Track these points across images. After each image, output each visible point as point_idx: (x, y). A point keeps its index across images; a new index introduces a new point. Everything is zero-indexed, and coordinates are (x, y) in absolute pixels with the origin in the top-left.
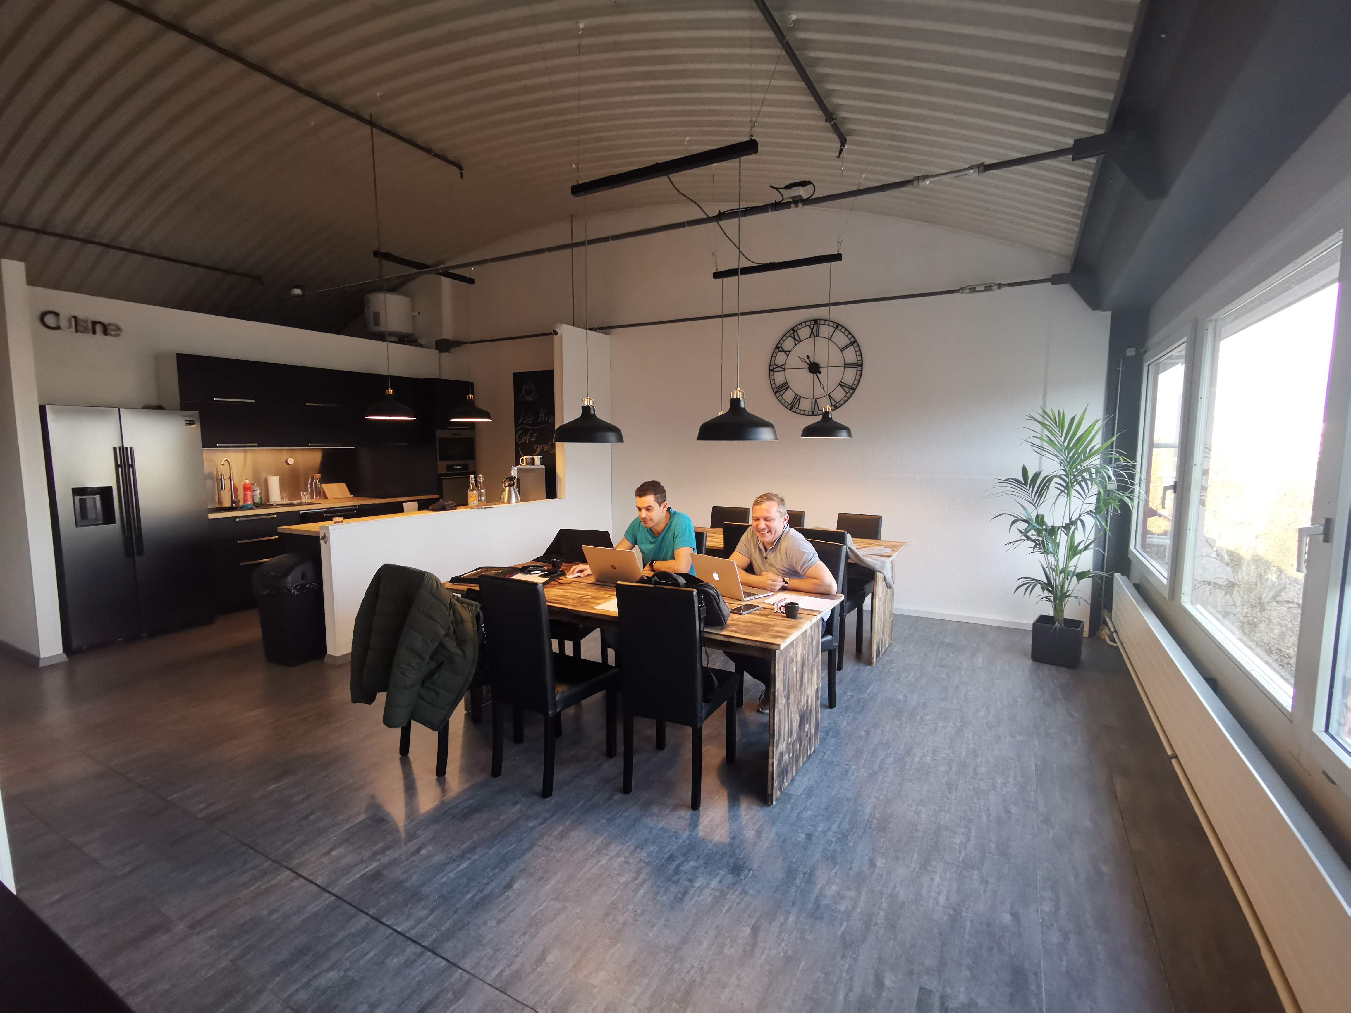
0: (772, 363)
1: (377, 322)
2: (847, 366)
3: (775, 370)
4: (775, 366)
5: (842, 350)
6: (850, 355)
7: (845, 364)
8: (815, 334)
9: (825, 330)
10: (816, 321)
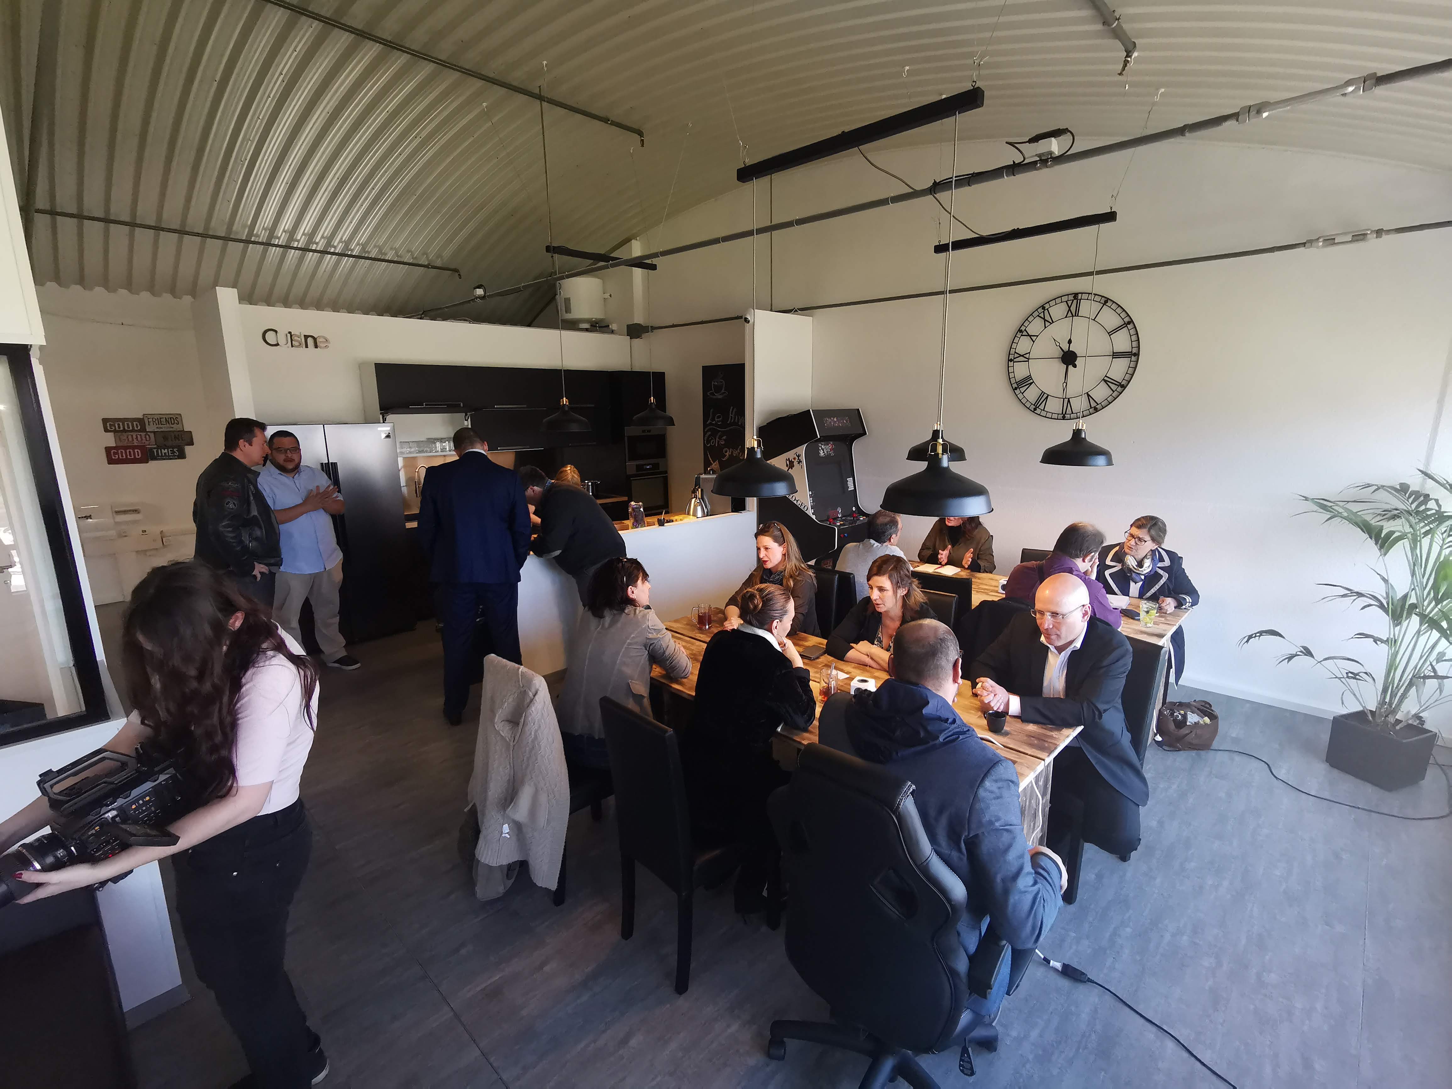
0: (1013, 351)
1: (568, 310)
2: (1116, 355)
3: (1015, 360)
4: (1016, 355)
5: (1110, 334)
6: (1122, 342)
7: (1113, 353)
8: (1073, 313)
9: (1087, 307)
10: (1076, 295)
